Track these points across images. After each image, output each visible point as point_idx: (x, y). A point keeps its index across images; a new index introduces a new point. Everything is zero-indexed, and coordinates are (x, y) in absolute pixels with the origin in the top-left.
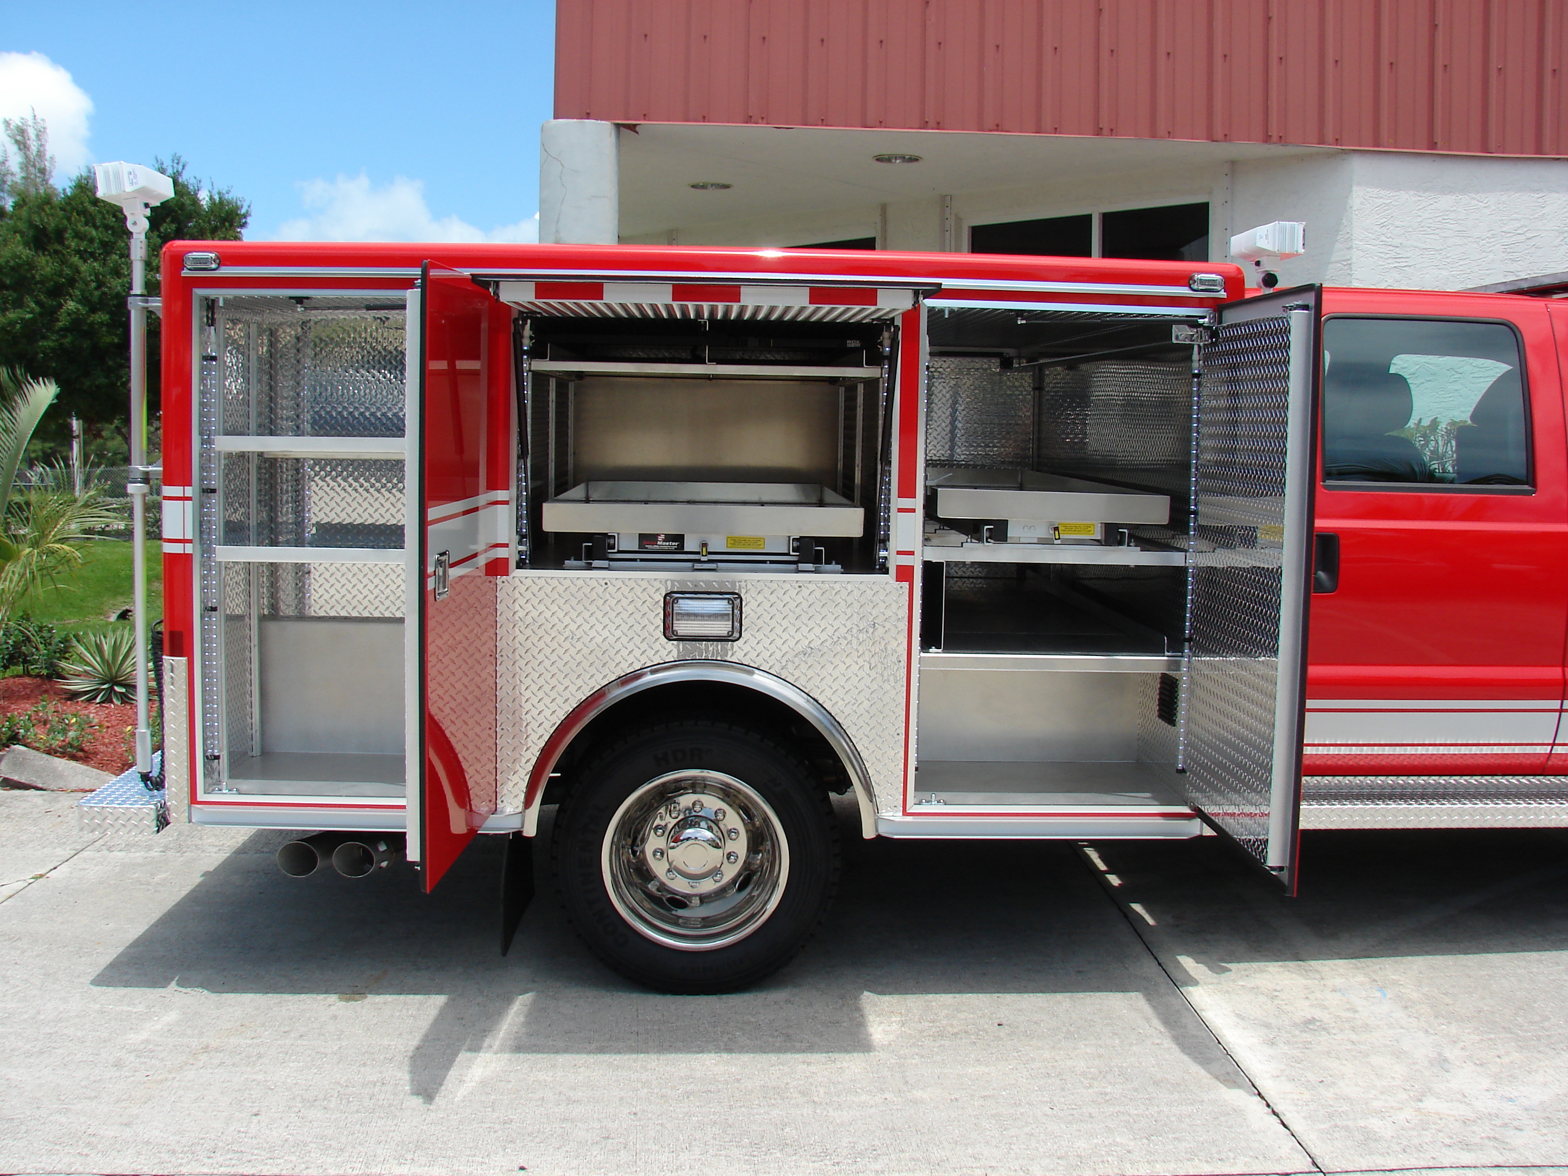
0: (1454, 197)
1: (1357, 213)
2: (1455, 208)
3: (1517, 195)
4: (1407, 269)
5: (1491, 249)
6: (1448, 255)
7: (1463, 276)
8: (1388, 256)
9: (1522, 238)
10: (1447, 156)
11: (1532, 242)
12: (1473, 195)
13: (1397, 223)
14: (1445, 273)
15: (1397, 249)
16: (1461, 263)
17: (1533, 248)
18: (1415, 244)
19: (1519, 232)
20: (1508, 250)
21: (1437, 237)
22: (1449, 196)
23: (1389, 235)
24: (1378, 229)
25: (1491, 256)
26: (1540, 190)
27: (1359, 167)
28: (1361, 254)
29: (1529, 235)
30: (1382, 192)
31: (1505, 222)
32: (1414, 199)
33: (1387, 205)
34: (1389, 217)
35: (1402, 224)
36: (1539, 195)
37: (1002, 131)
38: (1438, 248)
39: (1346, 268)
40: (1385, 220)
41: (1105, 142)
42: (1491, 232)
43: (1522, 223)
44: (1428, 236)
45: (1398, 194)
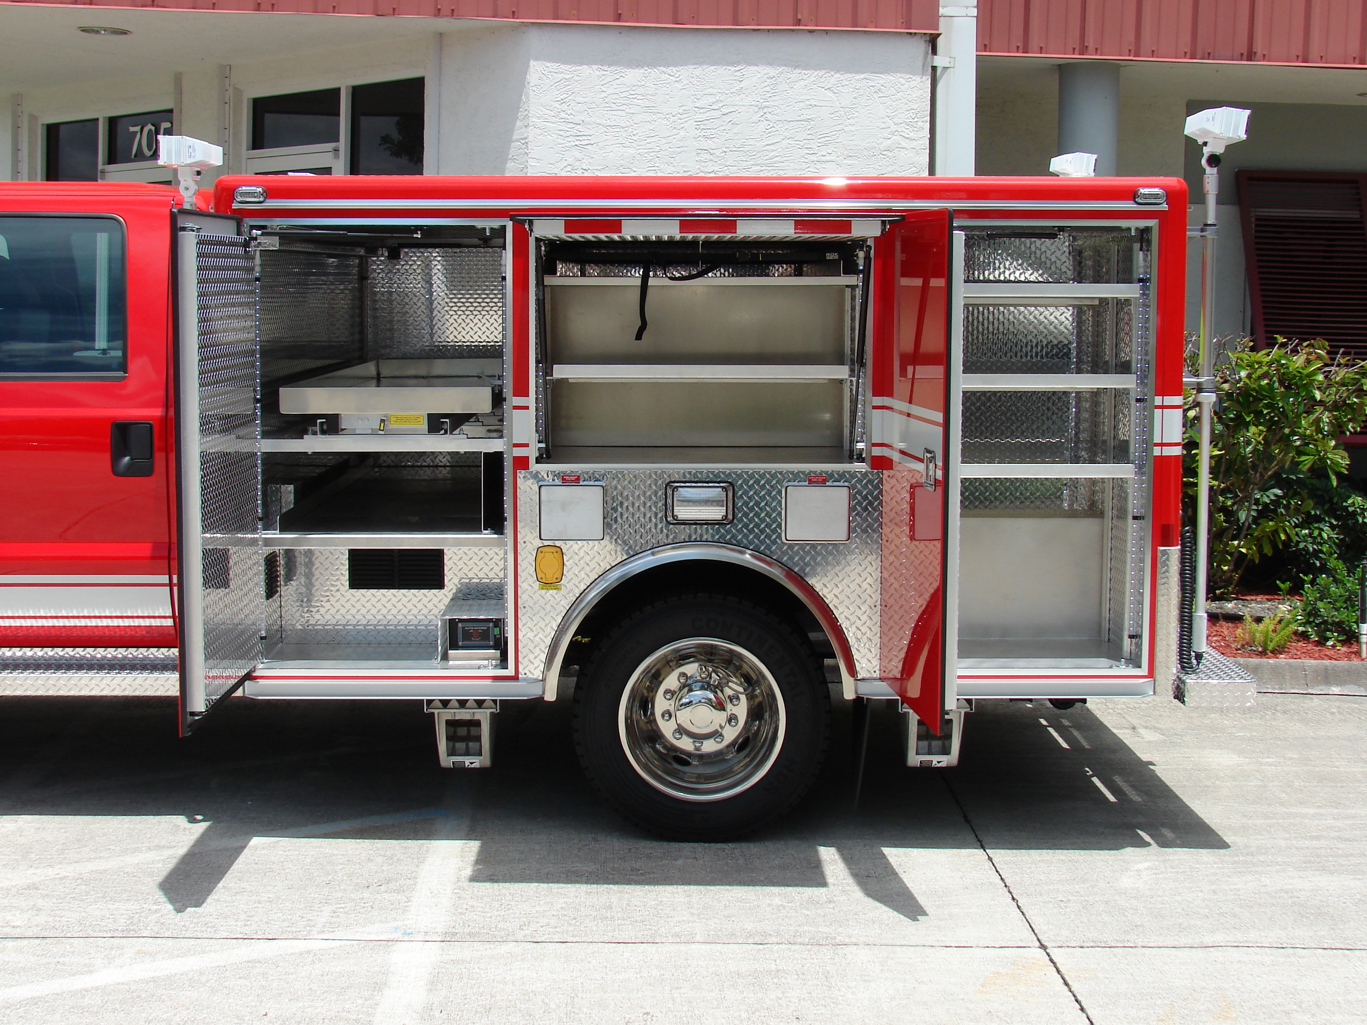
0: (642, 71)
1: (534, 88)
2: (643, 83)
3: (712, 68)
4: (589, 147)
5: (682, 126)
6: (635, 133)
7: (652, 154)
8: (568, 134)
9: (719, 113)
10: (635, 27)
11: (728, 118)
12: (662, 68)
13: (579, 99)
14: (631, 151)
15: (579, 127)
16: (649, 140)
17: (730, 124)
18: (599, 121)
19: (713, 107)
20: (702, 127)
21: (623, 113)
22: (637, 70)
23: (569, 112)
24: (558, 106)
25: (682, 133)
26: (738, 63)
27: (535, 39)
28: (539, 131)
29: (725, 111)
30: (563, 66)
31: (698, 97)
32: (598, 73)
33: (567, 80)
34: (570, 93)
35: (585, 100)
36: (737, 69)
37: (158, 6)
38: (624, 125)
39: (524, 146)
40: (565, 96)
41: (264, 16)
42: (683, 108)
43: (718, 98)
44: (613, 112)
45: (580, 68)
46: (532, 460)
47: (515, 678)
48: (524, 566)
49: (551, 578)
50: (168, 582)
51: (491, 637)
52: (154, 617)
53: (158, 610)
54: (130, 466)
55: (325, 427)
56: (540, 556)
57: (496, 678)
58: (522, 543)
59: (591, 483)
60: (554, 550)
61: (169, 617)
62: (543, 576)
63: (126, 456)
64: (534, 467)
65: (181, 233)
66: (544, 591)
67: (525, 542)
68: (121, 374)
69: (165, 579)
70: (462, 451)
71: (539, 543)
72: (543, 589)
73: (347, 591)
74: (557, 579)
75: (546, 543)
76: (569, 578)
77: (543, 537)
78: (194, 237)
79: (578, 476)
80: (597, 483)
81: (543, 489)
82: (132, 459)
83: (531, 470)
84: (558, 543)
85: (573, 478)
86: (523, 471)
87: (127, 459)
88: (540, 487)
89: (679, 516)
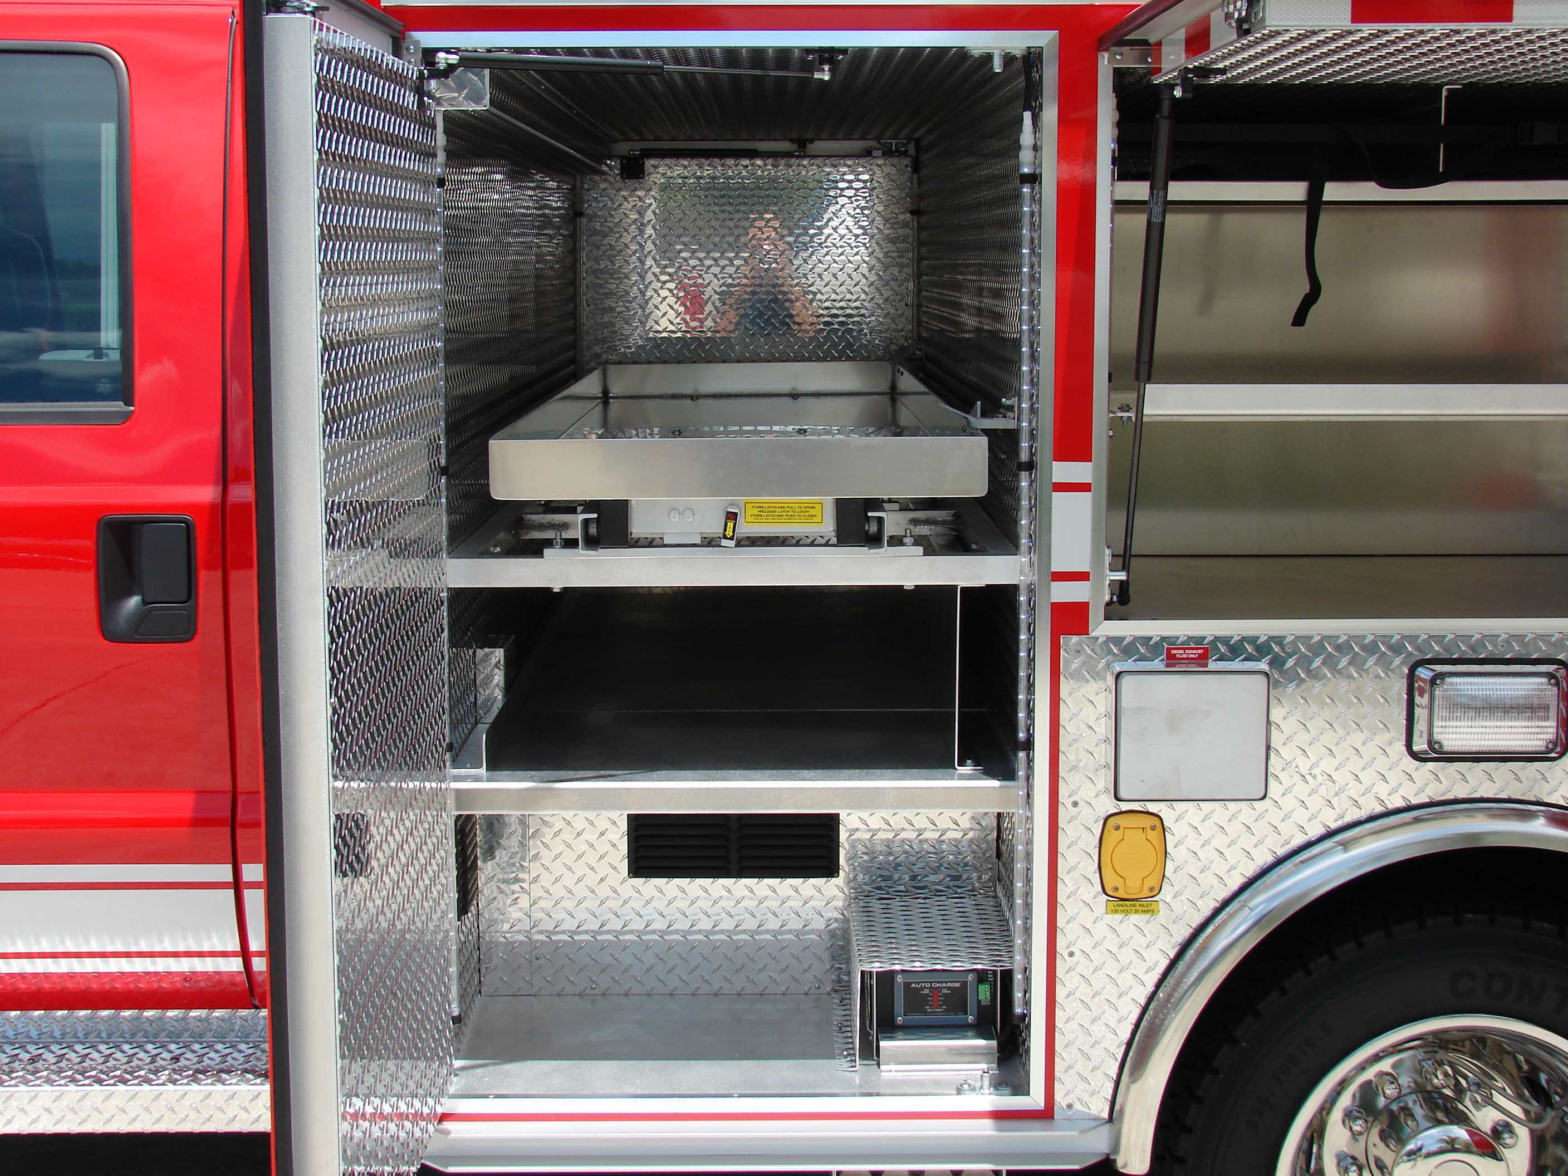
46: (1096, 613)
47: (1046, 1114)
48: (1071, 861)
49: (1133, 887)
50: (231, 879)
51: (971, 1006)
52: (201, 954)
53: (209, 938)
54: (141, 618)
55: (593, 530)
56: (1112, 837)
57: (999, 1115)
58: (1070, 806)
59: (1236, 665)
60: (1148, 822)
61: (234, 954)
62: (1119, 883)
63: (130, 594)
64: (1104, 629)
65: (272, 16)
66: (1119, 917)
67: (1075, 804)
68: (118, 406)
69: (224, 872)
70: (909, 584)
71: (1110, 806)
72: (1116, 912)
73: (624, 881)
74: (1152, 889)
75: (1125, 806)
76: (1177, 887)
77: (1123, 794)
78: (308, 27)
79: (1206, 650)
80: (1249, 665)
81: (1126, 681)
82: (145, 602)
83: (1093, 634)
84: (1152, 807)
85: (1193, 654)
86: (1075, 639)
87: (134, 602)
88: (1118, 676)
89: (1445, 743)
